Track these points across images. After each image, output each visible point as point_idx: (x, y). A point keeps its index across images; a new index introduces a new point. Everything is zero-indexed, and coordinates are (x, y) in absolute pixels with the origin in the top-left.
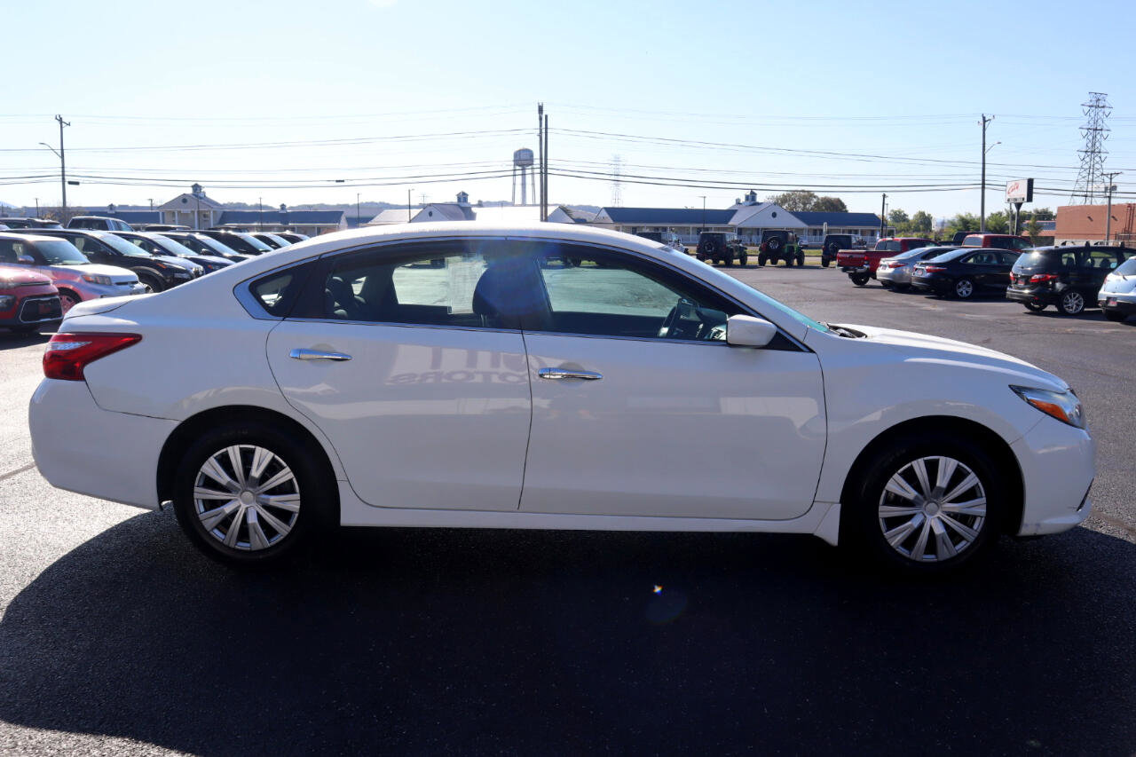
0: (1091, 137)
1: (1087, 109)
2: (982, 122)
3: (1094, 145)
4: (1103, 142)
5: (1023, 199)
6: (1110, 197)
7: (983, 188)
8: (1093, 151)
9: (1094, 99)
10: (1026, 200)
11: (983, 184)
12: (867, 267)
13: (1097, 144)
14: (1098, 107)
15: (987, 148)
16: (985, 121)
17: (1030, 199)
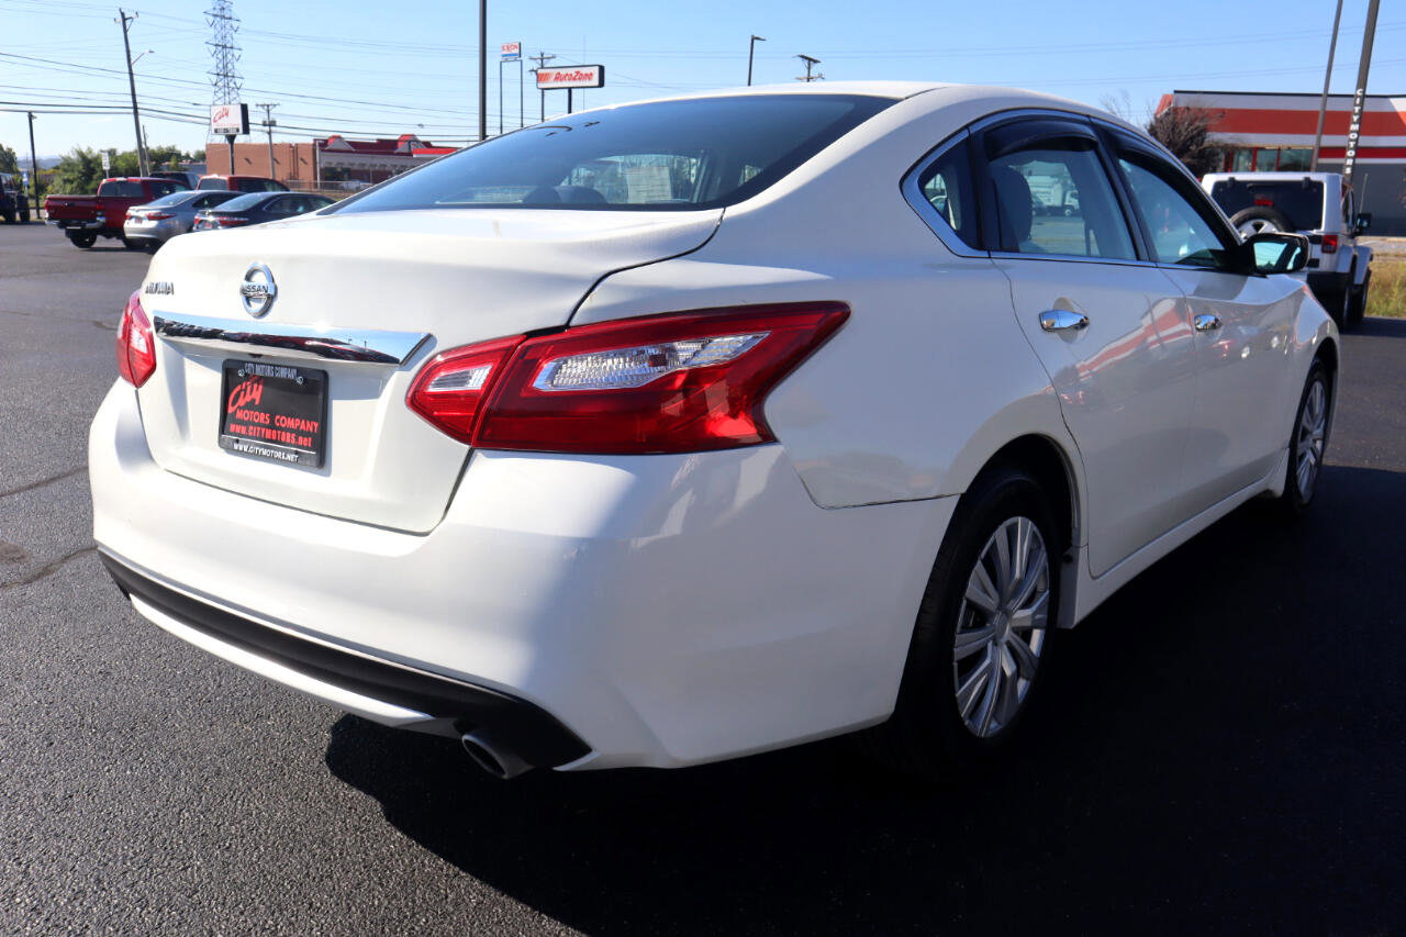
0: (220, 56)
1: (211, 19)
2: (120, 19)
3: (225, 67)
4: (237, 65)
5: (238, 130)
6: (270, 133)
7: (136, 113)
8: (225, 74)
9: (218, 7)
10: (241, 131)
11: (135, 108)
12: (102, 220)
13: (230, 66)
14: (223, 17)
15: (133, 59)
16: (124, 19)
17: (246, 130)
